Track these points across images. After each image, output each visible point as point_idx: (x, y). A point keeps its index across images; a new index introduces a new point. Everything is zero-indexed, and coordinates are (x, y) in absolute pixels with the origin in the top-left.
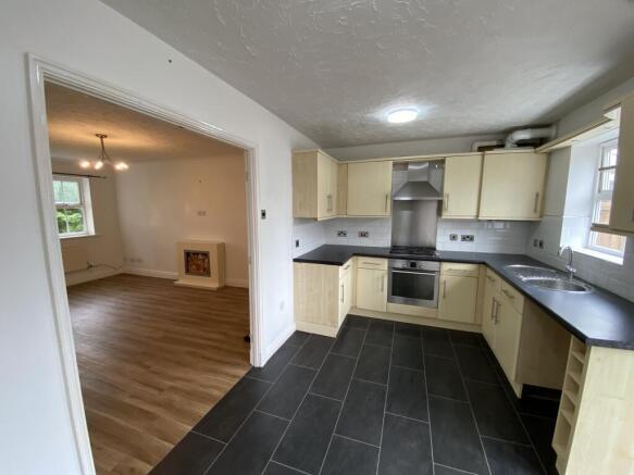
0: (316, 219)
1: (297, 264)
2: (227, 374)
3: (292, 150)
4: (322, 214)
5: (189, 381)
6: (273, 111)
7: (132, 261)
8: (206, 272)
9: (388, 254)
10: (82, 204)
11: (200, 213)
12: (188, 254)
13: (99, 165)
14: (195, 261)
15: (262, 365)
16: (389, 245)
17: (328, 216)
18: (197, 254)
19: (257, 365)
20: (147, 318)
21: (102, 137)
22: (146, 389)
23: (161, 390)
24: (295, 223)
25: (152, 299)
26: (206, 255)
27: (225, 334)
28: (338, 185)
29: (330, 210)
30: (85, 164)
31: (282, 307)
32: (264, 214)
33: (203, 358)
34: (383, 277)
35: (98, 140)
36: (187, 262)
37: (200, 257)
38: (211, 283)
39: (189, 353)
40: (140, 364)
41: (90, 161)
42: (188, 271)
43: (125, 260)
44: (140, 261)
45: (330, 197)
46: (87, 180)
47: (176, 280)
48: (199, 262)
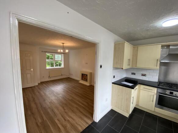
0: (122, 69)
1: (114, 85)
2: (85, 121)
3: (115, 43)
4: (125, 66)
5: (74, 119)
6: (107, 29)
7: (71, 74)
8: (86, 80)
9: (156, 85)
10: (62, 60)
11: (86, 63)
12: (82, 75)
13: (62, 51)
14: (84, 77)
15: (97, 122)
16: (157, 81)
17: (128, 67)
18: (85, 75)
19: (95, 121)
20: (70, 92)
22: (62, 118)
23: (65, 120)
24: (114, 69)
25: (72, 86)
26: (87, 75)
27: (88, 103)
28: (133, 55)
29: (129, 65)
30: (59, 51)
31: (106, 100)
32: (101, 67)
33: (80, 111)
34: (153, 96)
35: (62, 44)
36: (82, 77)
37: (85, 76)
38: (87, 84)
39: (77, 108)
40: (63, 108)
42: (82, 79)
43: (69, 74)
44: (72, 75)
45: (129, 60)
46: (63, 54)
47: (79, 81)
48: (85, 77)
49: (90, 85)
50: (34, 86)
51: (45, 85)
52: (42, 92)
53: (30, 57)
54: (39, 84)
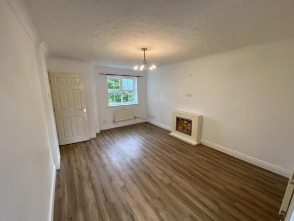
7: (151, 117)
10: (134, 89)
11: (187, 95)
12: (178, 119)
13: (142, 67)
14: (182, 124)
18: (184, 120)
21: (144, 49)
26: (190, 122)
30: (136, 68)
36: (177, 123)
37: (185, 122)
38: (192, 140)
41: (138, 66)
42: (177, 129)
44: (154, 117)
46: (136, 78)
47: (171, 132)
48: (184, 125)
49: (199, 143)
50: (90, 139)
51: (108, 138)
52: (103, 156)
53: (79, 84)
54: (97, 134)
